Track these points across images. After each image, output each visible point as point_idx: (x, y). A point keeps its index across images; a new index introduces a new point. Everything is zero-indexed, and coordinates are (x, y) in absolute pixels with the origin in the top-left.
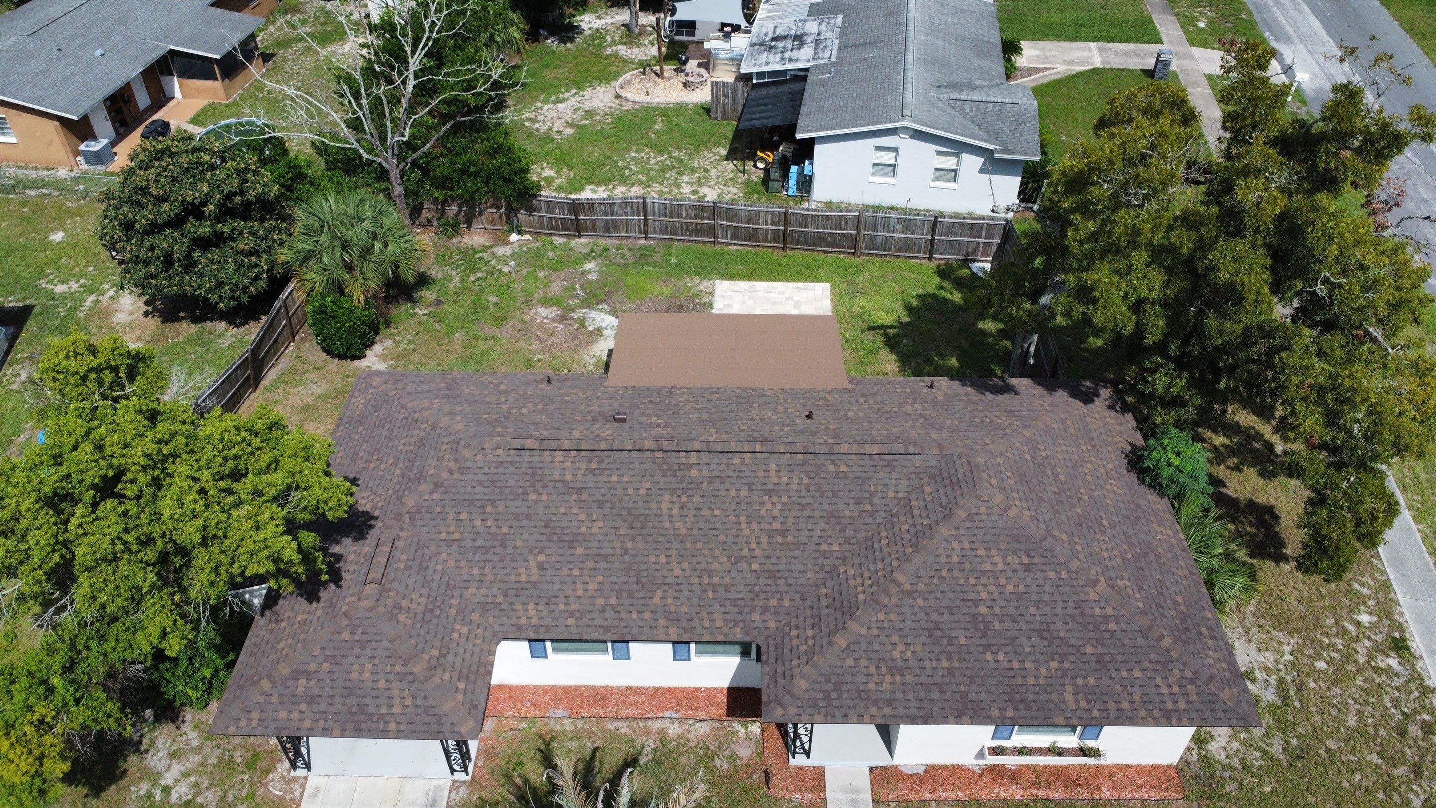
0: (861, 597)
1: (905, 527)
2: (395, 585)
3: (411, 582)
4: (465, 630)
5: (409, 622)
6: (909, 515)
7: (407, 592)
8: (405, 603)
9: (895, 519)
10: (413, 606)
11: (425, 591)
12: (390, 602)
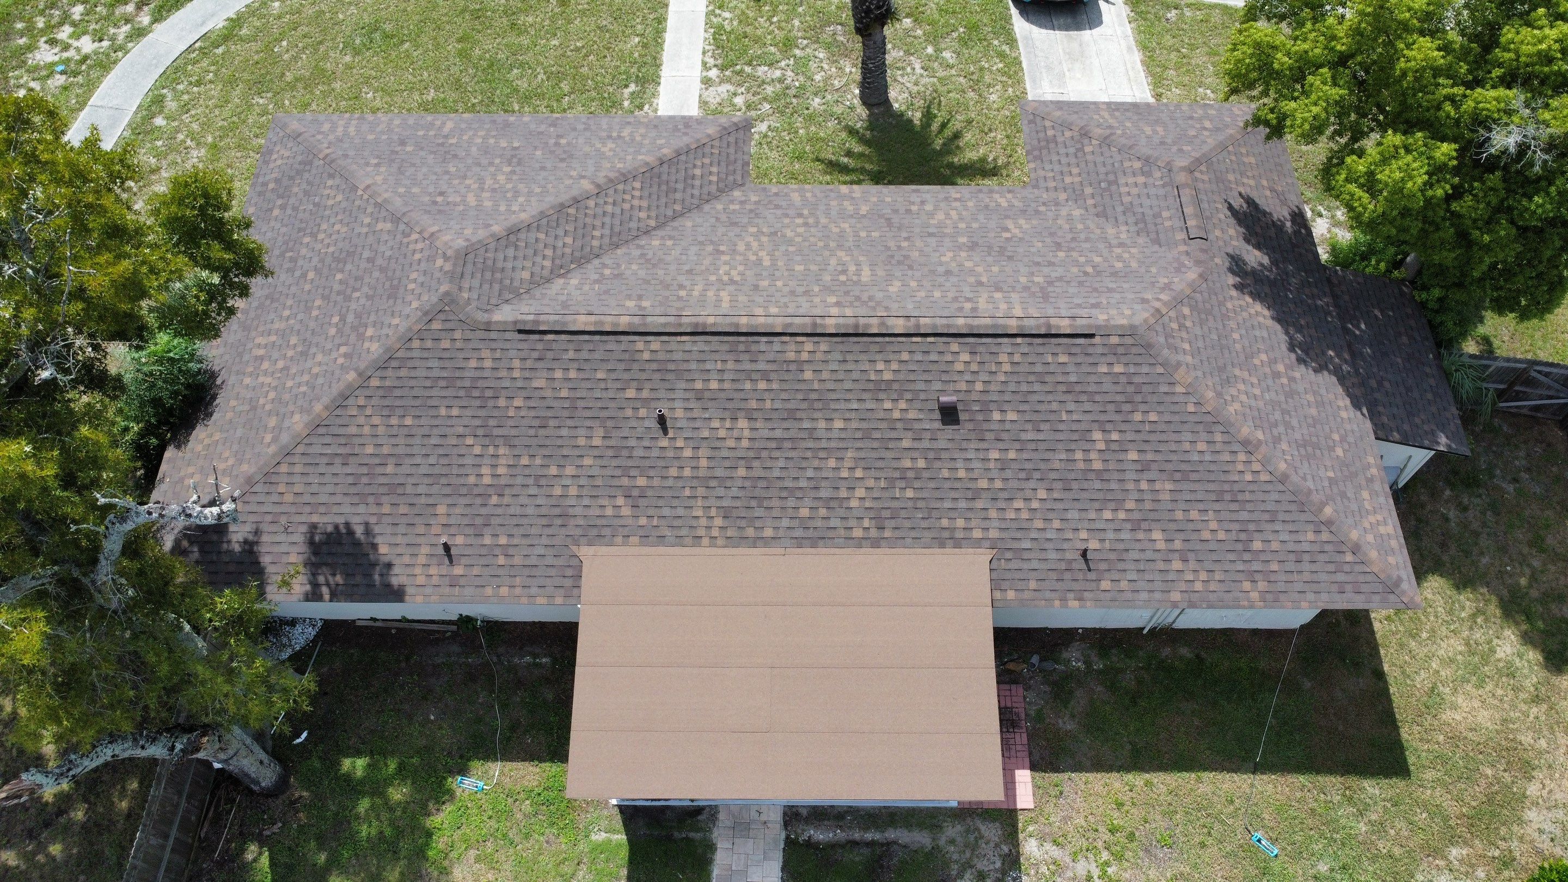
0: (637, 185)
1: (569, 240)
2: (1161, 192)
3: (1147, 202)
4: (1068, 180)
5: (1127, 164)
6: (559, 252)
7: (1145, 191)
8: (1141, 180)
9: (577, 254)
10: (1131, 180)
11: (1126, 199)
12: (1158, 174)
